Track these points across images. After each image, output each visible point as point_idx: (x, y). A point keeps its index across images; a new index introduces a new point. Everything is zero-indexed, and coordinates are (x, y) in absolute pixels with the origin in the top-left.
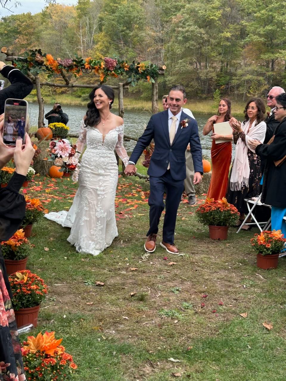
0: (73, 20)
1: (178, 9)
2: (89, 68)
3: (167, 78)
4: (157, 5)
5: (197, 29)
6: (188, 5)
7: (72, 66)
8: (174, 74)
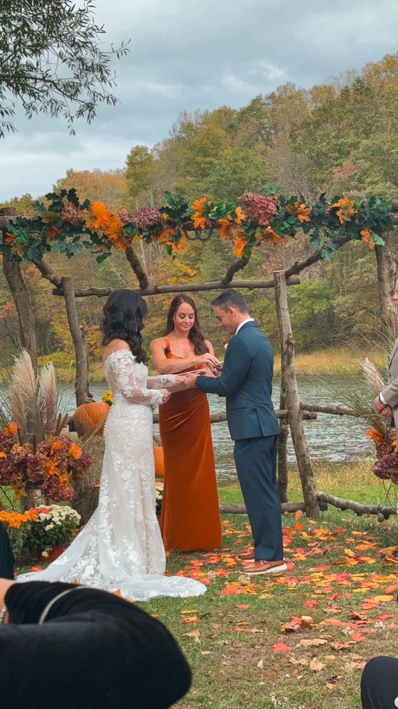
0: (120, 200)
1: (343, 152)
2: (203, 227)
3: (334, 300)
4: (298, 149)
5: (390, 187)
6: (364, 142)
7: (159, 224)
8: (348, 291)
